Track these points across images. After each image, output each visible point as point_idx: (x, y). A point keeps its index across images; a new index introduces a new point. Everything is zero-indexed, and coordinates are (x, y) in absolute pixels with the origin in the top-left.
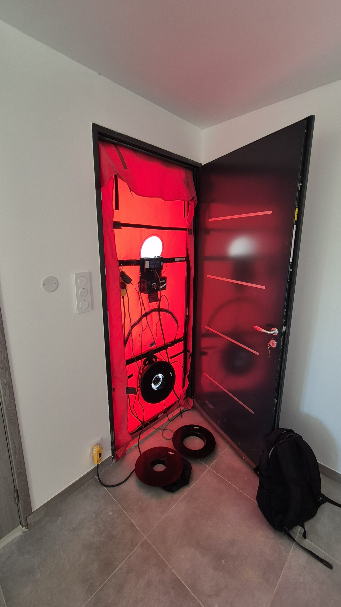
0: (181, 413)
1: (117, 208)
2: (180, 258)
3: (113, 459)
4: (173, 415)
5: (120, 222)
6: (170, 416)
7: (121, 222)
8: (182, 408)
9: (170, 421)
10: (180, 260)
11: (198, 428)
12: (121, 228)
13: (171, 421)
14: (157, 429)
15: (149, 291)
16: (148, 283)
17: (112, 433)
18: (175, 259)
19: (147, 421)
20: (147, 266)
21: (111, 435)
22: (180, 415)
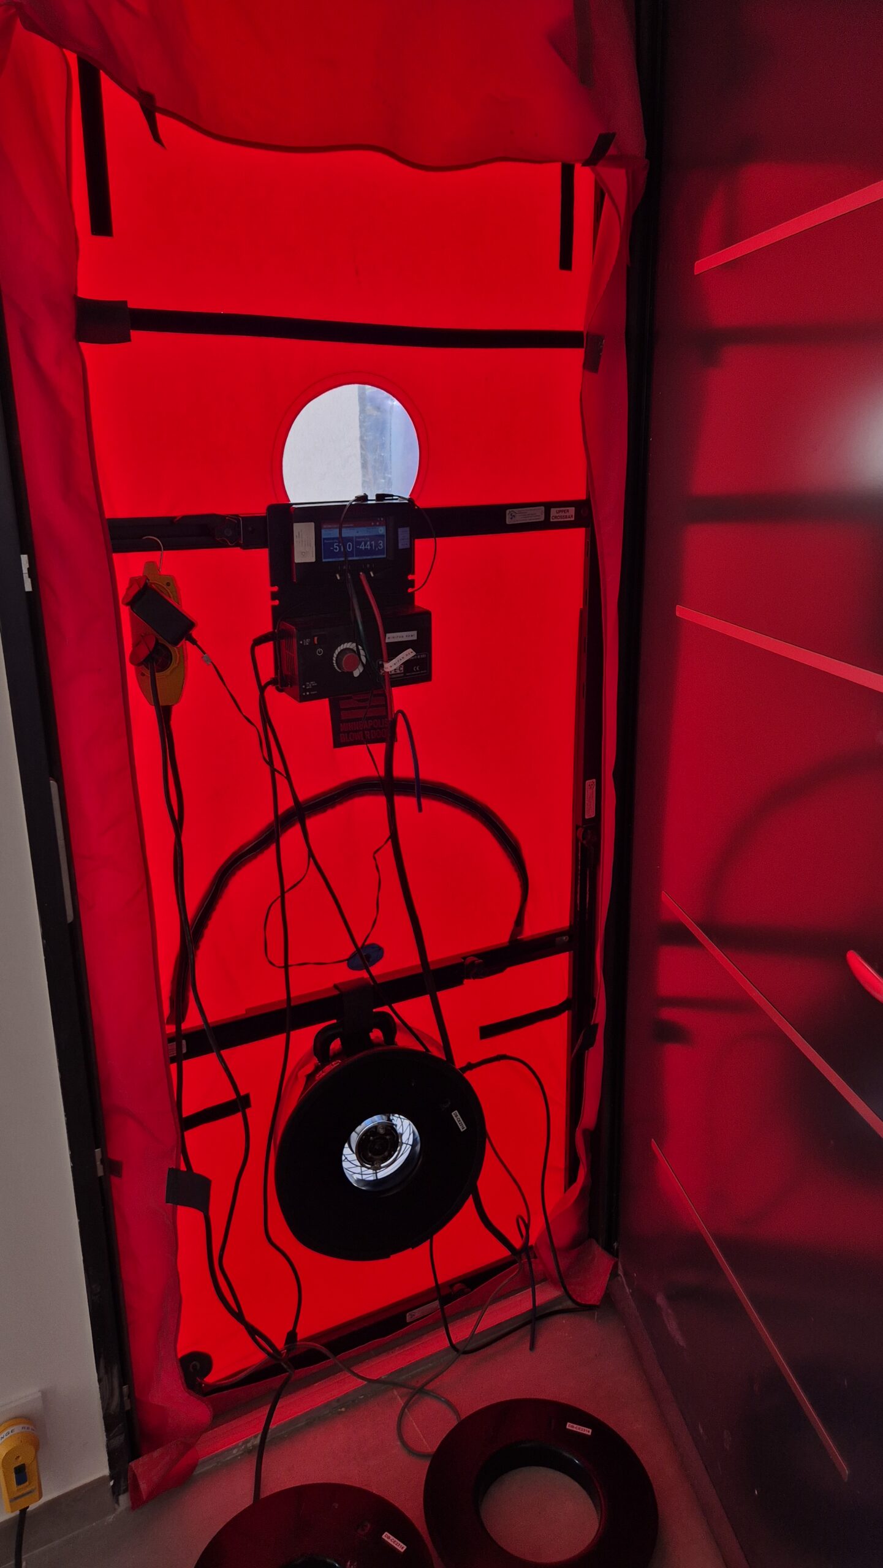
0: (536, 1318)
1: (101, 223)
2: (543, 508)
3: (116, 1492)
4: (477, 1325)
5: (125, 303)
6: (462, 1330)
7: (130, 306)
8: (547, 1294)
9: (457, 1350)
10: (542, 518)
11: (588, 1432)
12: (127, 338)
13: (466, 1353)
14: (378, 1381)
15: (313, 683)
16: (307, 642)
17: (107, 1372)
18: (508, 511)
19: (312, 1339)
20: (304, 550)
21: (100, 1381)
22: (529, 1327)
